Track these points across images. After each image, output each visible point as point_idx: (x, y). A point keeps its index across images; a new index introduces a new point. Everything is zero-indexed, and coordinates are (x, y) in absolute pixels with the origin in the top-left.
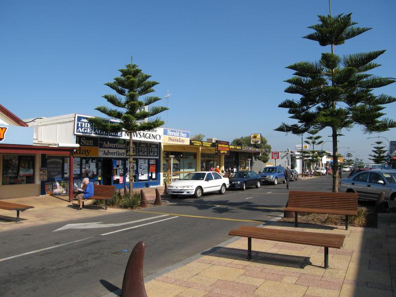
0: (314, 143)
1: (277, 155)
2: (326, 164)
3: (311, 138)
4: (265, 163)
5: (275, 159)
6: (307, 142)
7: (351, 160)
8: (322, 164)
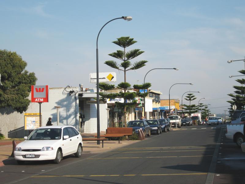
0: (125, 65)
1: (43, 95)
2: (153, 113)
3: (118, 55)
4: (21, 112)
5: (40, 103)
6: (111, 64)
7: (194, 106)
8: (145, 113)
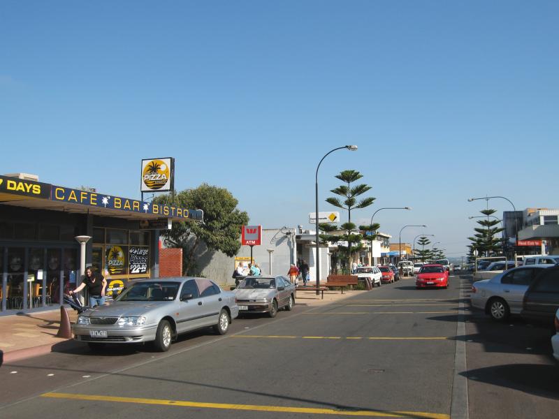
0: (350, 203)
1: (255, 236)
2: (381, 259)
3: (342, 191)
4: (231, 256)
5: (252, 246)
6: (333, 202)
7: (427, 251)
8: (373, 259)
